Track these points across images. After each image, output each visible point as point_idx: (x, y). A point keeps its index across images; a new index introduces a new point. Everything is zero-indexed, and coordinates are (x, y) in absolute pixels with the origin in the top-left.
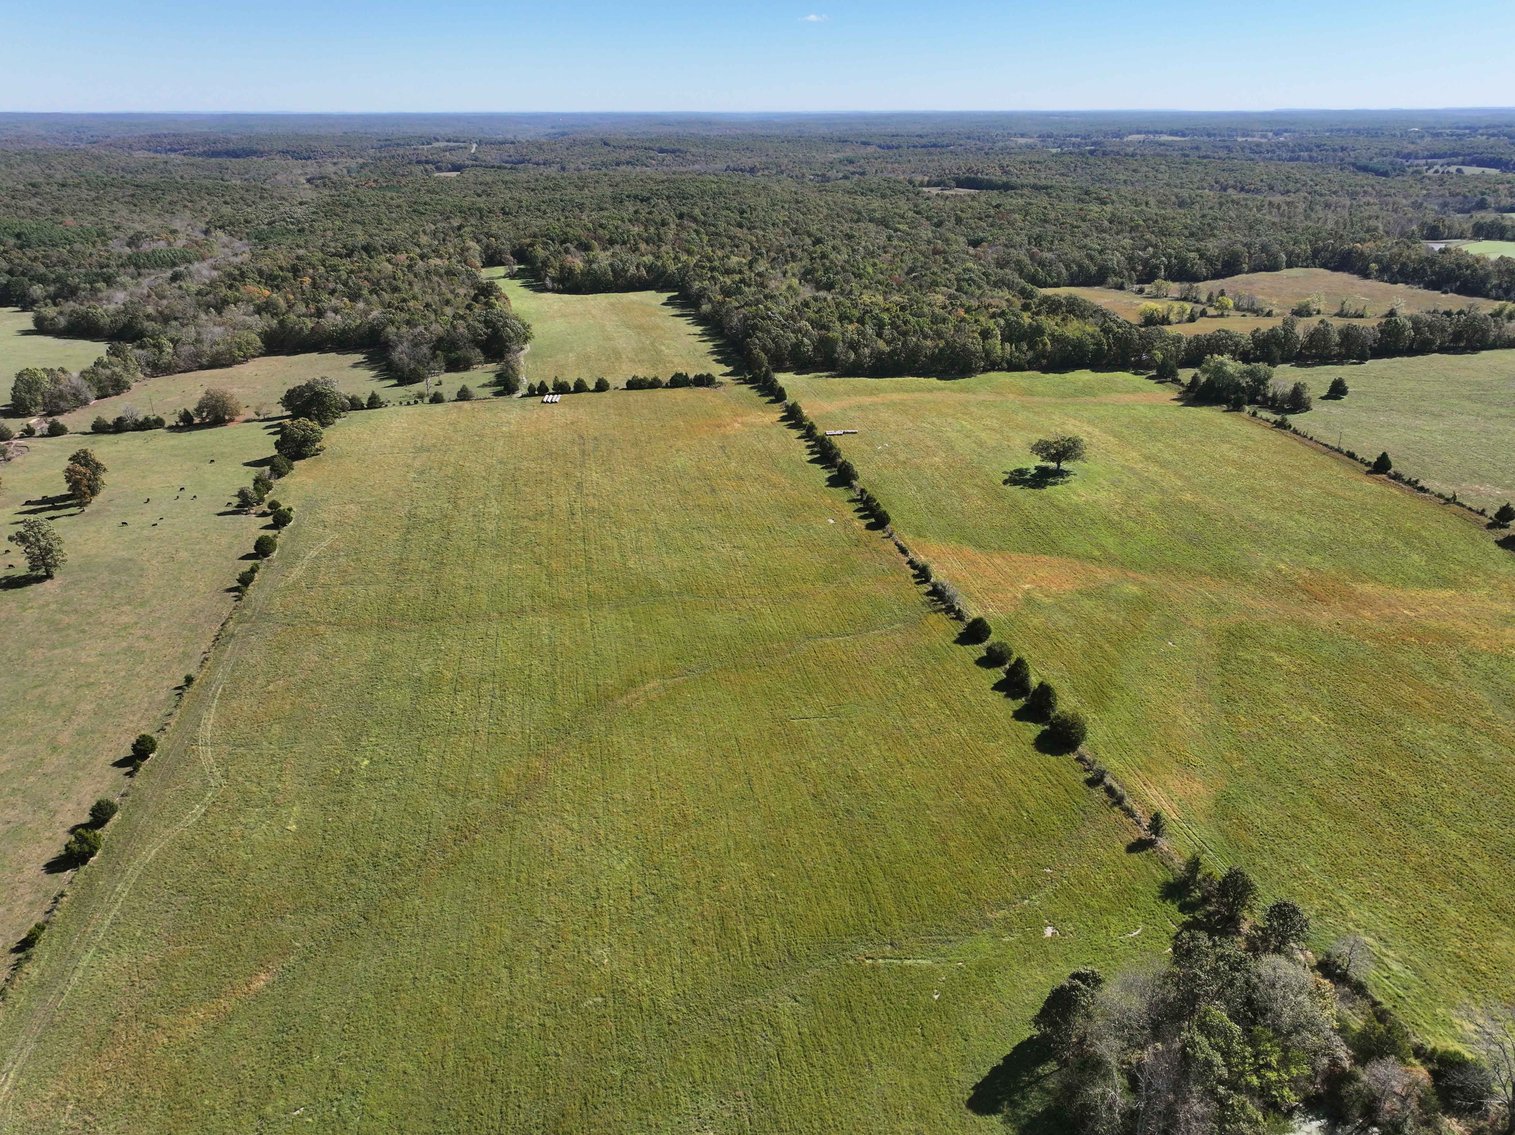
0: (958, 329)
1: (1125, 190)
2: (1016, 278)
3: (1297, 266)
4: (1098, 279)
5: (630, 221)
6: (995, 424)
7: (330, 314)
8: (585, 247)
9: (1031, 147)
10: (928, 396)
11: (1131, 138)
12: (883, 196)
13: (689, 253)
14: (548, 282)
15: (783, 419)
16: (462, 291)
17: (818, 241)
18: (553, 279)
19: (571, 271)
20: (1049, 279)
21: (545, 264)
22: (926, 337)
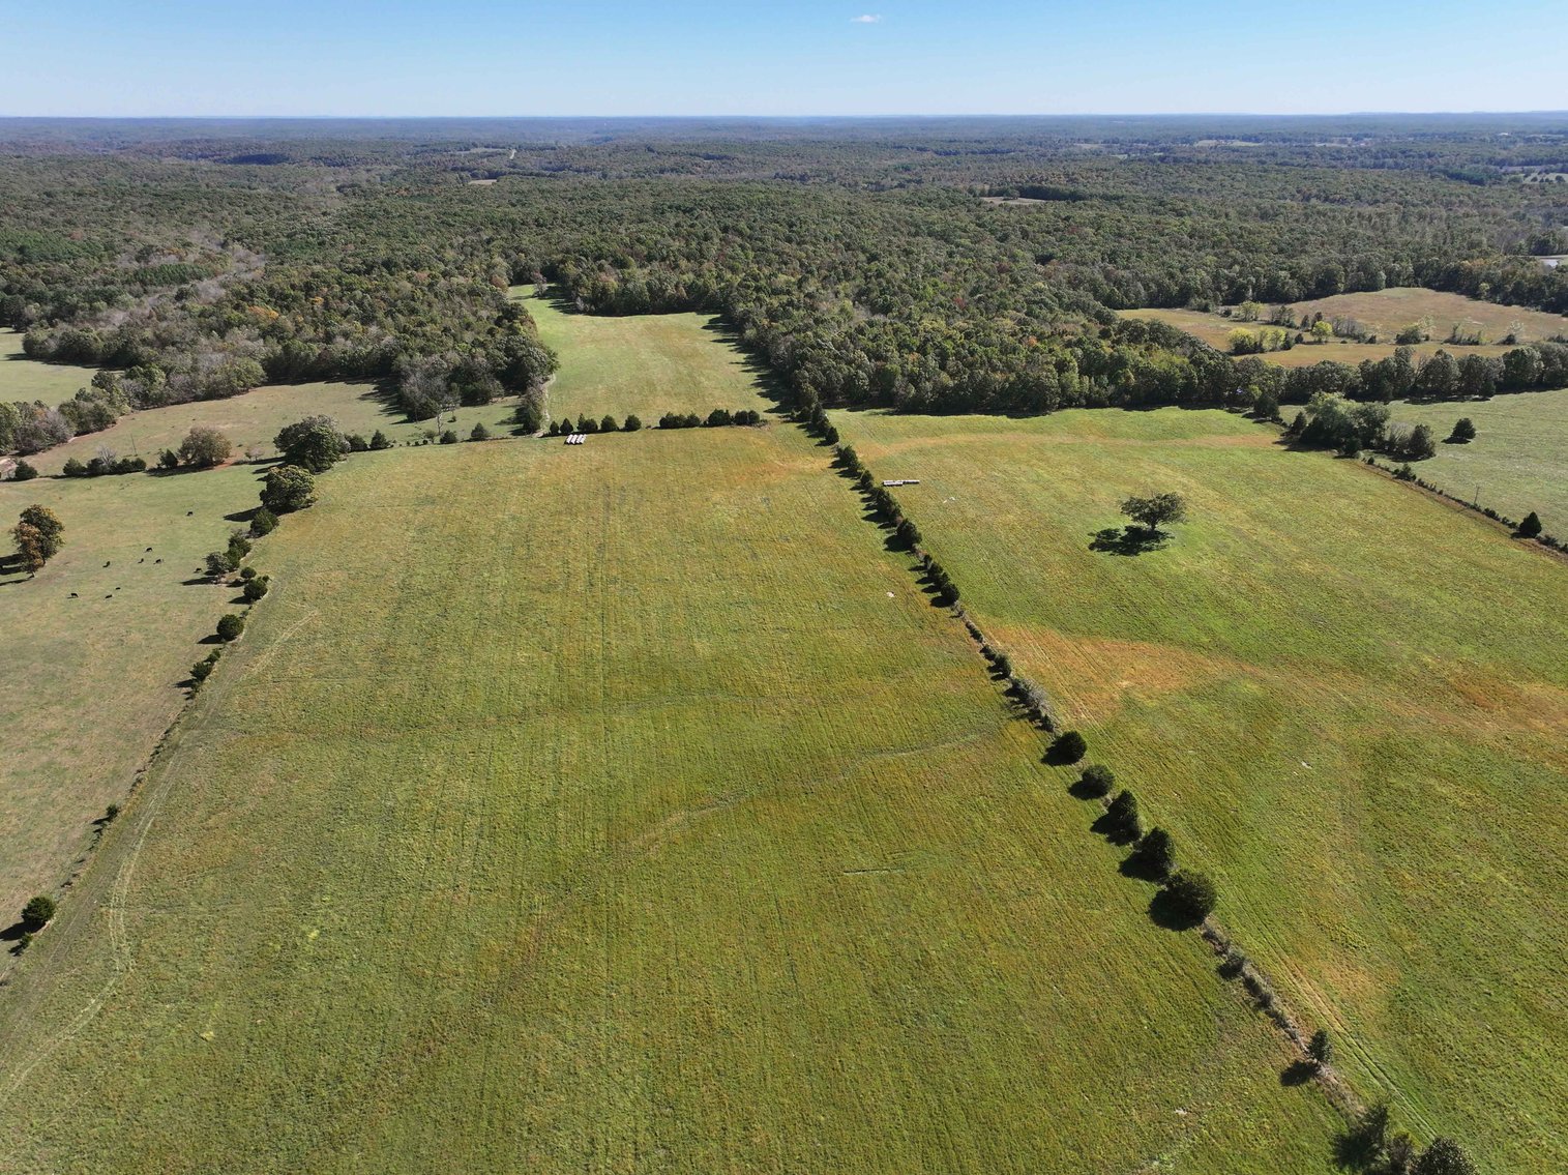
0: (1031, 361)
1: (1202, 200)
2: (1088, 298)
3: (1397, 285)
4: (1179, 299)
5: (670, 234)
6: (1076, 472)
7: (340, 339)
8: (620, 264)
9: (1097, 154)
10: (998, 438)
11: (1201, 143)
12: (942, 207)
13: (734, 270)
14: (580, 304)
15: (835, 465)
16: (484, 313)
17: (873, 258)
18: (585, 300)
19: (604, 290)
20: (1125, 300)
21: (577, 282)
22: (994, 370)
